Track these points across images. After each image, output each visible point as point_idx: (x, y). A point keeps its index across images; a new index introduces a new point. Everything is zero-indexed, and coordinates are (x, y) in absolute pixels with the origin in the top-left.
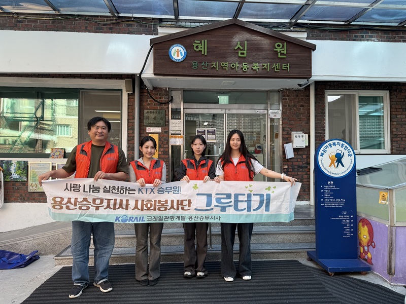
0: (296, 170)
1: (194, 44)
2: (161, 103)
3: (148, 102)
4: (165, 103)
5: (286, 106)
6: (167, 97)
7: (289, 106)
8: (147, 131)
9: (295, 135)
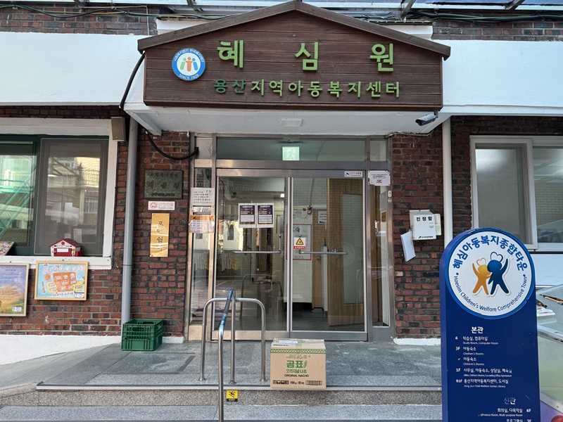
0: (418, 280)
1: (219, 48)
2: (175, 159)
3: (153, 157)
4: (183, 159)
5: (399, 164)
6: (187, 148)
7: (404, 164)
8: (150, 208)
9: (415, 217)
